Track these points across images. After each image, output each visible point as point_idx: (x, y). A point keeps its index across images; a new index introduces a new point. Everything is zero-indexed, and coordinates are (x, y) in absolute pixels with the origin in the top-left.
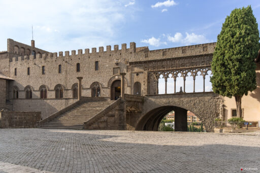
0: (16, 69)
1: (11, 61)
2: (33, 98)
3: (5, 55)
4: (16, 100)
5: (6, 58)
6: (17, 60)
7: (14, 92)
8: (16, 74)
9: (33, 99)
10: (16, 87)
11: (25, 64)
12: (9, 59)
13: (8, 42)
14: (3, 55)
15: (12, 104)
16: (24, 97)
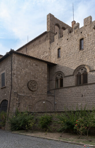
0: (59, 49)
1: (52, 41)
2: (89, 82)
3: (44, 37)
4: (60, 90)
5: (45, 40)
6: (61, 36)
7: (57, 80)
8: (59, 56)
9: (90, 84)
10: (60, 73)
11: (76, 36)
12: (49, 41)
13: (48, 19)
14: (42, 39)
15: (54, 96)
16: (73, 84)
